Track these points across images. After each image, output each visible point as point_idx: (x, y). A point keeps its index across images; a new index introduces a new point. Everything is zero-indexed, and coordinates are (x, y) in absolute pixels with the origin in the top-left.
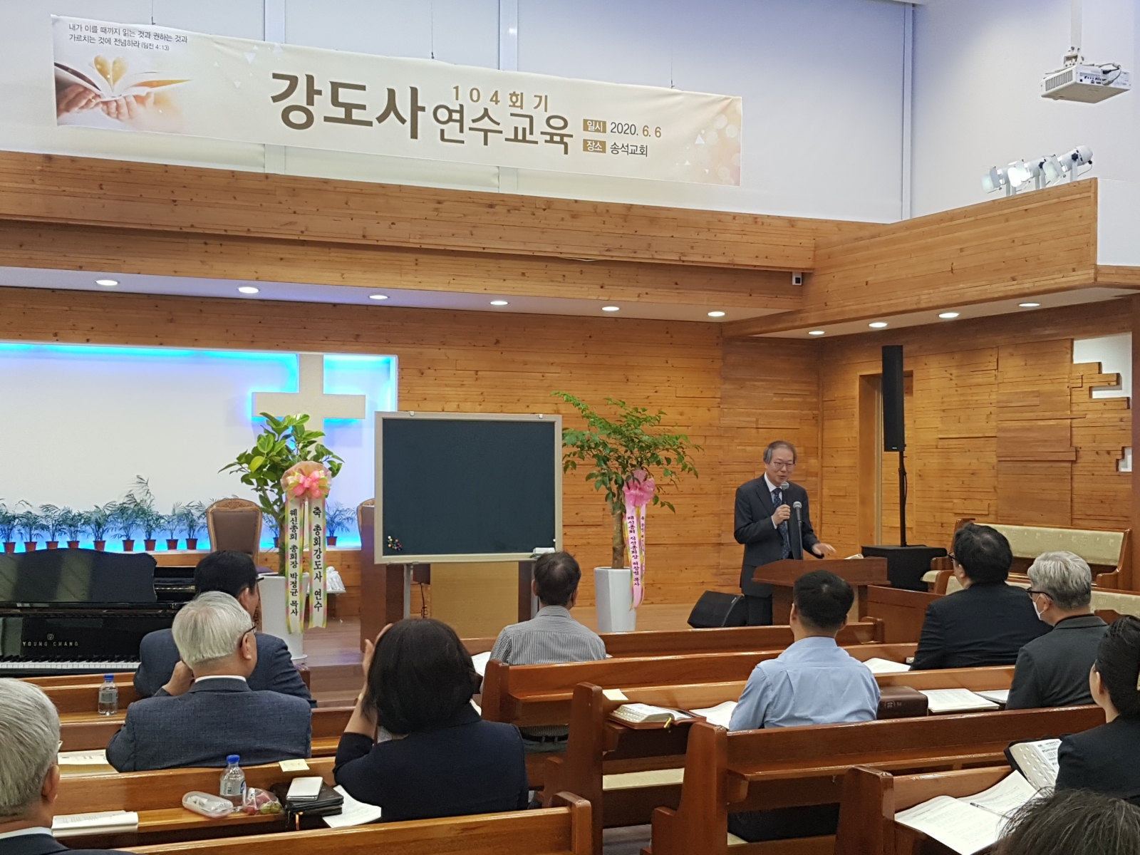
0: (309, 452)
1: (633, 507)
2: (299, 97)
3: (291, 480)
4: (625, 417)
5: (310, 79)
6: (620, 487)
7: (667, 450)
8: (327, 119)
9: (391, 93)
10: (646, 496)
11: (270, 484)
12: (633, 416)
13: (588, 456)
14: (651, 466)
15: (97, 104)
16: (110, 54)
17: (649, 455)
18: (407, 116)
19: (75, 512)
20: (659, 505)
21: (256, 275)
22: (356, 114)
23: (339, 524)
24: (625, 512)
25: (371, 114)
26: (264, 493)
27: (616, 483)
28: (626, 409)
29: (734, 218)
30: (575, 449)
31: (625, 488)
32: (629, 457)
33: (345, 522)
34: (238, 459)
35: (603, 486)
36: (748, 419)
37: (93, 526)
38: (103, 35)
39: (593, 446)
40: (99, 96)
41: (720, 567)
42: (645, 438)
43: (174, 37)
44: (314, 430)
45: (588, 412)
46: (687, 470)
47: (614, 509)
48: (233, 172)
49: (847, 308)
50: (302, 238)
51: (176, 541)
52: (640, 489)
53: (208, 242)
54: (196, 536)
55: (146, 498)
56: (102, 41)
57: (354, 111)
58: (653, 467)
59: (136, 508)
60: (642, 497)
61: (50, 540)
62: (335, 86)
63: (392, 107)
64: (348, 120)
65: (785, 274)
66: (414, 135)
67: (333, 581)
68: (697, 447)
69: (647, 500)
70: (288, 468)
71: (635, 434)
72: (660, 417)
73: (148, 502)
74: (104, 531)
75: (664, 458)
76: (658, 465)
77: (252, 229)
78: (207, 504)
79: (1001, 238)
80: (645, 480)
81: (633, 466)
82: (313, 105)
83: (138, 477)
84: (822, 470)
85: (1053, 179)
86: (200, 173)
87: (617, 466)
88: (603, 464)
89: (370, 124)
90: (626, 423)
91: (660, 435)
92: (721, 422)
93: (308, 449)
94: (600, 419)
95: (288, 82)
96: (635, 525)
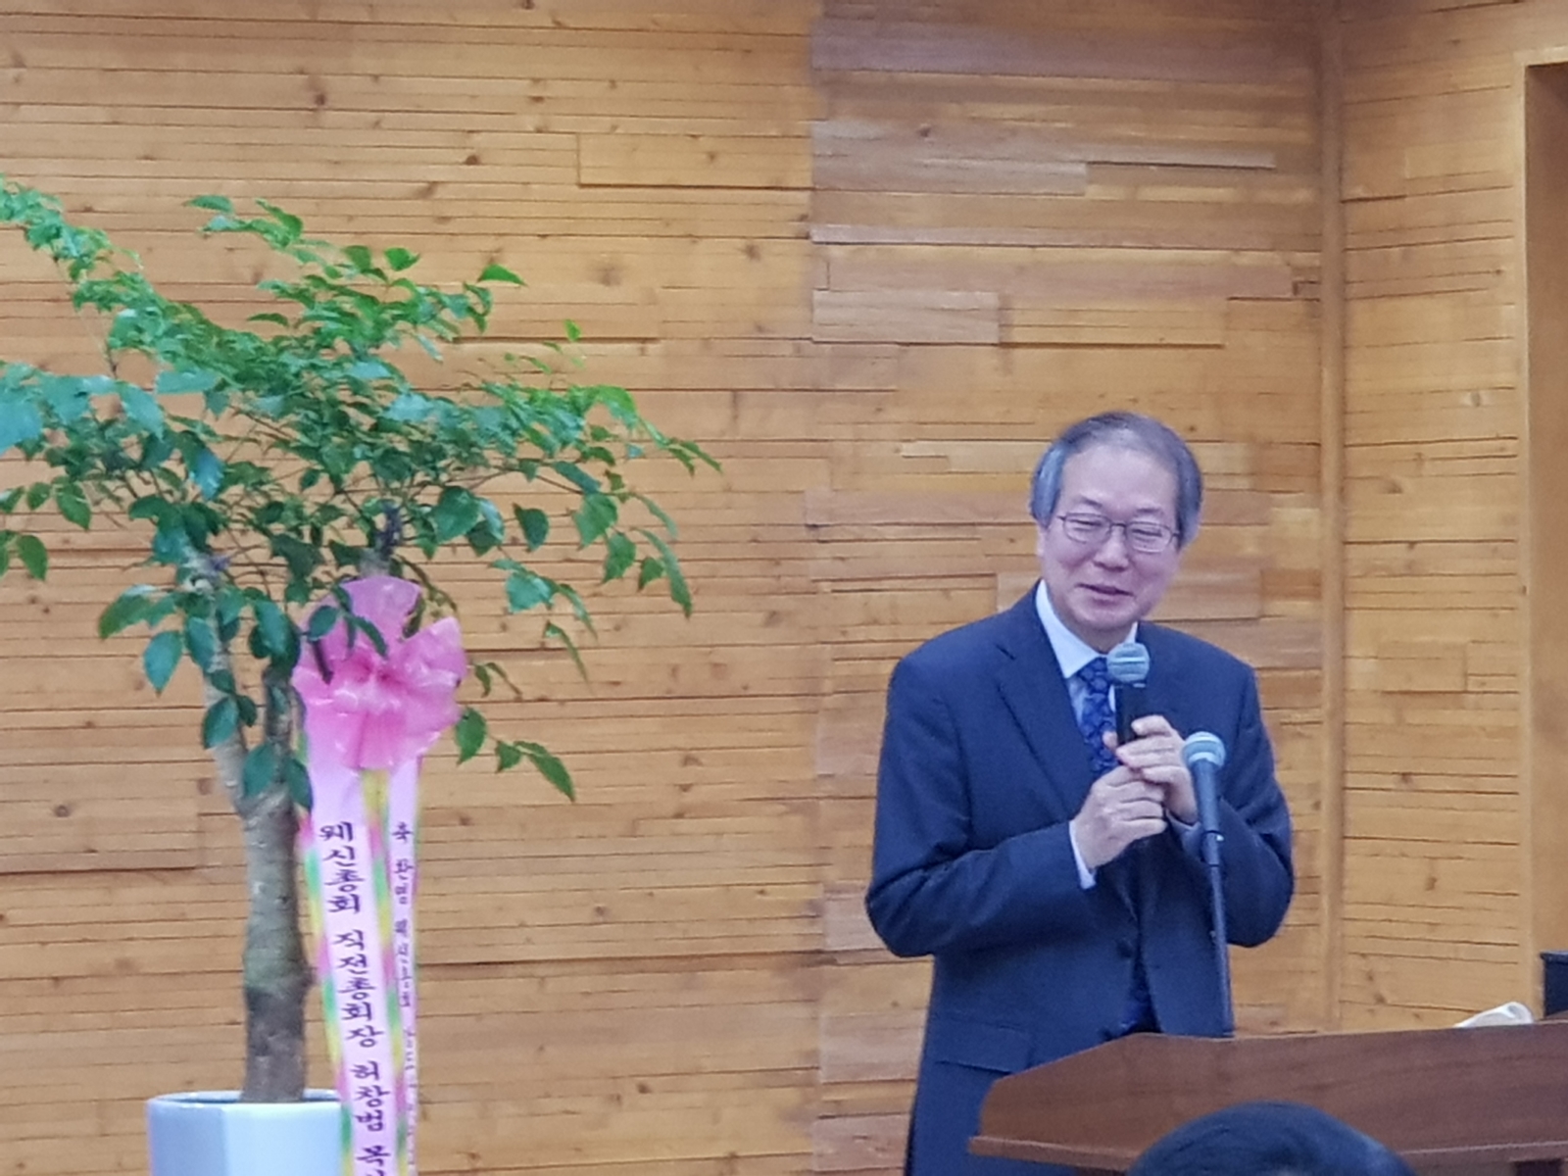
1: (353, 774)
4: (302, 296)
7: (527, 468)
10: (417, 713)
12: (342, 291)
13: (108, 505)
14: (441, 553)
17: (430, 497)
20: (486, 759)
24: (309, 805)
27: (258, 647)
28: (304, 257)
30: (44, 473)
31: (304, 674)
32: (329, 512)
35: (187, 668)
36: (955, 298)
39: (135, 453)
41: (822, 1076)
42: (404, 407)
45: (101, 273)
46: (633, 571)
47: (248, 786)
52: (387, 678)
60: (391, 723)
68: (683, 451)
69: (420, 734)
71: (356, 387)
72: (482, 293)
75: (508, 514)
76: (480, 549)
80: (412, 628)
84: (1344, 560)
87: (261, 555)
88: (188, 551)
90: (304, 330)
91: (488, 390)
92: (820, 314)
94: (169, 311)
96: (363, 866)
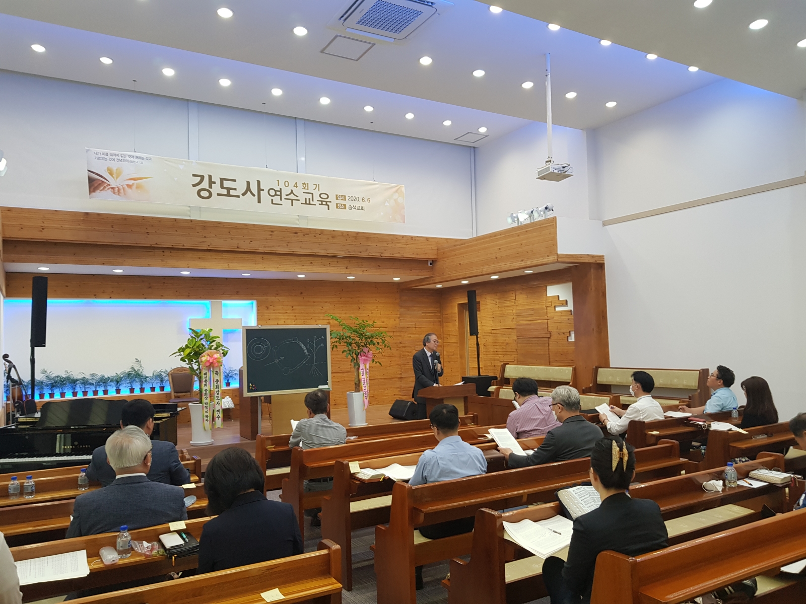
0: (213, 346)
1: (364, 365)
2: (205, 184)
3: (203, 359)
4: (358, 324)
5: (210, 177)
6: (357, 356)
7: (378, 338)
8: (218, 195)
9: (248, 183)
10: (369, 359)
11: (194, 361)
12: (362, 324)
13: (342, 342)
15: (108, 189)
16: (114, 166)
17: (370, 341)
18: (256, 193)
19: (106, 376)
20: (375, 362)
21: (188, 266)
22: (232, 192)
23: (231, 377)
24: (360, 367)
25: (239, 192)
26: (192, 365)
27: (355, 354)
28: (358, 321)
29: (403, 237)
30: (337, 340)
31: (359, 356)
32: (361, 342)
33: (234, 376)
34: (178, 350)
35: (349, 356)
37: (115, 382)
38: (111, 157)
39: (344, 338)
40: (109, 185)
42: (367, 334)
43: (145, 158)
44: (215, 336)
45: (342, 323)
46: (387, 347)
47: (355, 366)
48: (175, 219)
49: (452, 275)
50: (209, 248)
51: (155, 388)
52: (366, 356)
53: (164, 251)
54: (164, 385)
55: (140, 369)
56: (111, 159)
57: (231, 191)
58: (371, 346)
59: (135, 374)
60: (367, 360)
61: (94, 390)
62: (222, 180)
63: (248, 189)
64: (228, 195)
65: (425, 261)
66: (259, 202)
67: (228, 403)
68: (391, 337)
69: (369, 361)
70: (202, 353)
71: (363, 332)
72: (373, 324)
73: (141, 370)
74: (120, 385)
75: (376, 342)
76: (374, 345)
77: (185, 245)
78: (169, 370)
79: (516, 243)
80: (368, 352)
81: (362, 346)
82: (211, 188)
83: (136, 359)
85: (537, 217)
86: (160, 220)
87: (356, 346)
88: (349, 346)
89: (238, 197)
90: (359, 327)
91: (374, 332)
92: (401, 325)
93: (212, 344)
94: (347, 326)
95: (200, 178)
96: (364, 372)
